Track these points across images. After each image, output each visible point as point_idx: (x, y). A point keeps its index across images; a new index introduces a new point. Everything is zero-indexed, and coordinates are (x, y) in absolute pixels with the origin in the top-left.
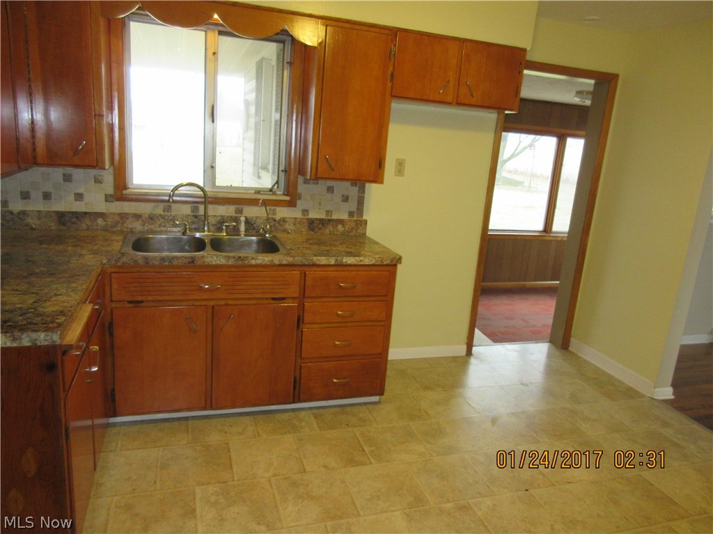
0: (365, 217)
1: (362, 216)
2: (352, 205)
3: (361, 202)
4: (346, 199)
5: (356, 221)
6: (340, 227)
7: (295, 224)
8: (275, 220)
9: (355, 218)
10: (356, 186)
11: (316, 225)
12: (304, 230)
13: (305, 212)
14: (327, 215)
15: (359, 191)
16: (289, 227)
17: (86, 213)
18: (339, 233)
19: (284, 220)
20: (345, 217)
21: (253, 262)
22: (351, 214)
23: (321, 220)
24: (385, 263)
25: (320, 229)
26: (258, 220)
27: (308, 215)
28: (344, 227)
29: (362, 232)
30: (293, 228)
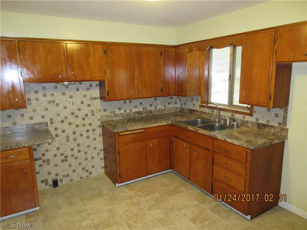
0: (287, 127)
1: (285, 126)
2: (281, 120)
3: (285, 118)
4: (277, 116)
5: (281, 128)
6: (272, 130)
7: (252, 124)
8: (244, 121)
9: (282, 127)
10: (282, 109)
11: (261, 126)
12: (256, 128)
13: (257, 119)
14: (267, 123)
15: (284, 112)
16: (249, 125)
17: (194, 110)
18: (272, 133)
19: (247, 121)
20: (276, 125)
21: (199, 132)
22: (280, 124)
23: (263, 124)
24: (244, 146)
25: (263, 129)
26: (238, 120)
27: (258, 121)
28: (274, 130)
29: (284, 135)
30: (251, 126)
